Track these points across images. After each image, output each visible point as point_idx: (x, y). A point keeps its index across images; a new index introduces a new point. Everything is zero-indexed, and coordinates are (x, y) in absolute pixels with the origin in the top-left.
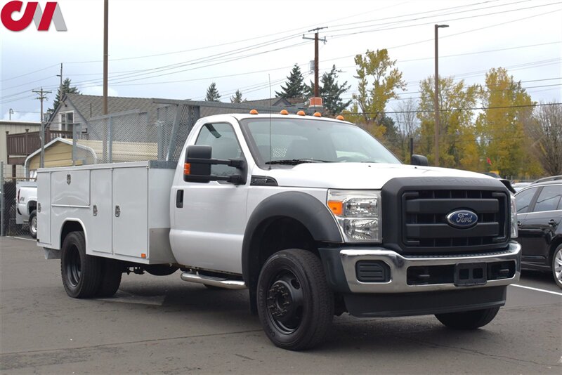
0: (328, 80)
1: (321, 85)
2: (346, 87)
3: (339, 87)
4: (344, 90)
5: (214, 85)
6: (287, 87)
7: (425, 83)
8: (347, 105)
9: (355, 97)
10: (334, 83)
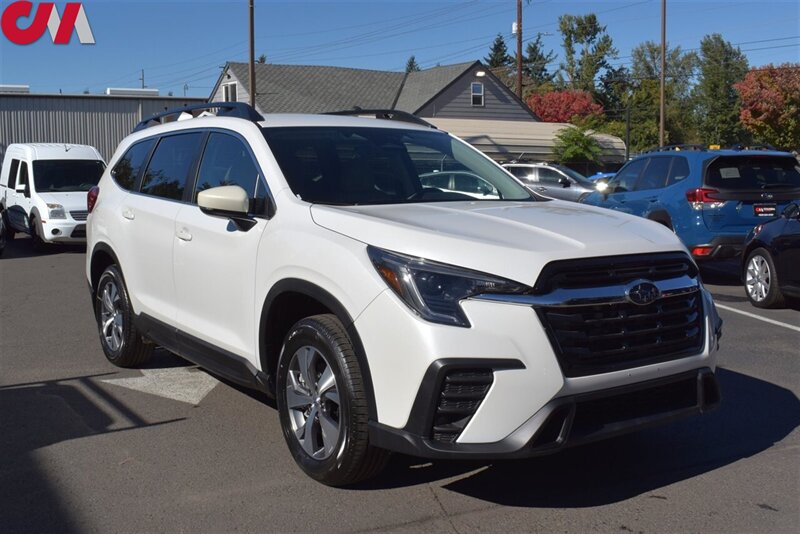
0: (533, 50)
1: (526, 55)
2: (553, 56)
3: (545, 57)
4: (551, 60)
5: (413, 59)
6: (490, 58)
7: (638, 52)
8: (554, 76)
9: (562, 68)
10: (540, 53)
